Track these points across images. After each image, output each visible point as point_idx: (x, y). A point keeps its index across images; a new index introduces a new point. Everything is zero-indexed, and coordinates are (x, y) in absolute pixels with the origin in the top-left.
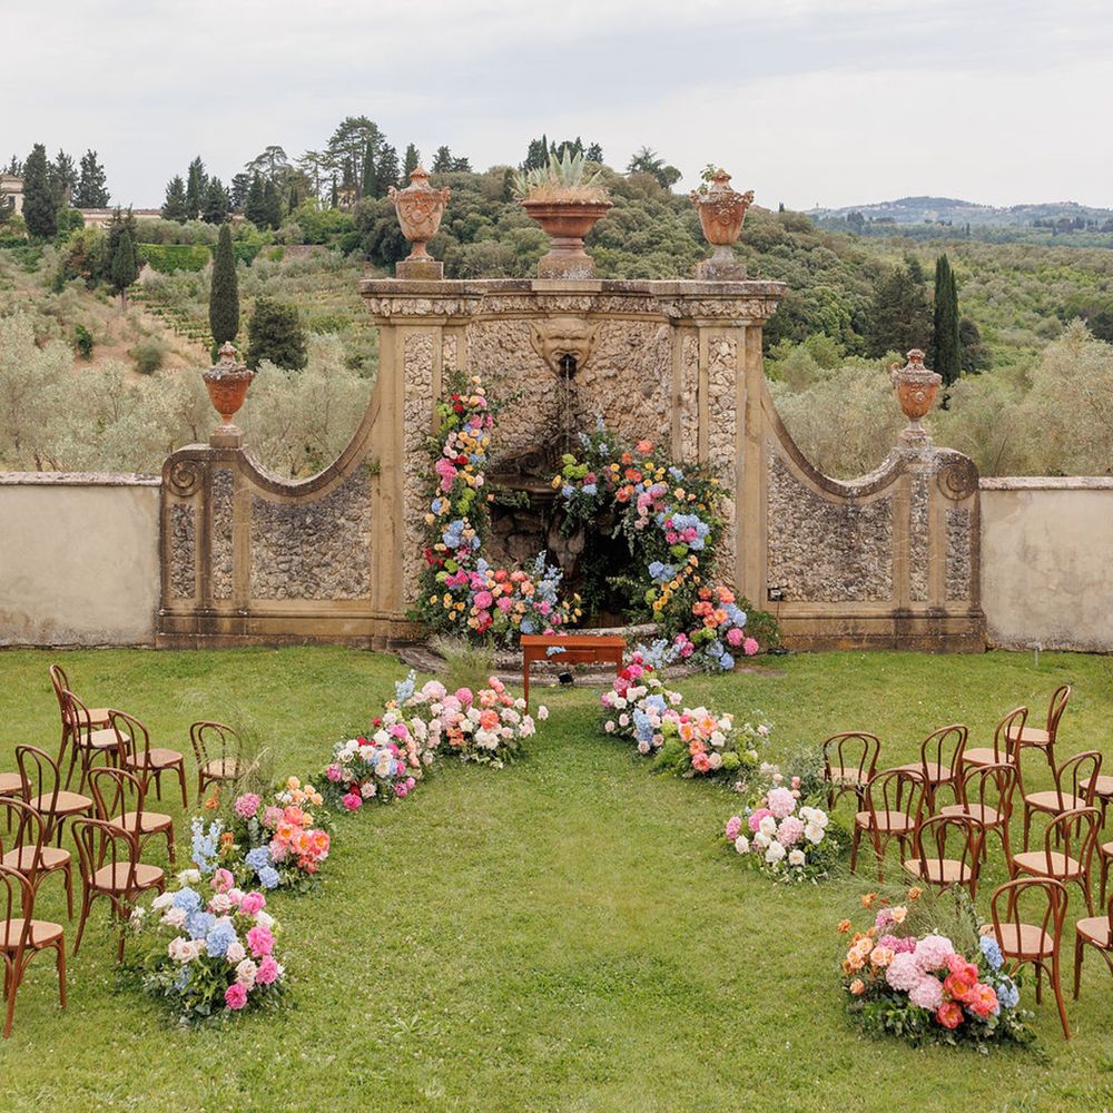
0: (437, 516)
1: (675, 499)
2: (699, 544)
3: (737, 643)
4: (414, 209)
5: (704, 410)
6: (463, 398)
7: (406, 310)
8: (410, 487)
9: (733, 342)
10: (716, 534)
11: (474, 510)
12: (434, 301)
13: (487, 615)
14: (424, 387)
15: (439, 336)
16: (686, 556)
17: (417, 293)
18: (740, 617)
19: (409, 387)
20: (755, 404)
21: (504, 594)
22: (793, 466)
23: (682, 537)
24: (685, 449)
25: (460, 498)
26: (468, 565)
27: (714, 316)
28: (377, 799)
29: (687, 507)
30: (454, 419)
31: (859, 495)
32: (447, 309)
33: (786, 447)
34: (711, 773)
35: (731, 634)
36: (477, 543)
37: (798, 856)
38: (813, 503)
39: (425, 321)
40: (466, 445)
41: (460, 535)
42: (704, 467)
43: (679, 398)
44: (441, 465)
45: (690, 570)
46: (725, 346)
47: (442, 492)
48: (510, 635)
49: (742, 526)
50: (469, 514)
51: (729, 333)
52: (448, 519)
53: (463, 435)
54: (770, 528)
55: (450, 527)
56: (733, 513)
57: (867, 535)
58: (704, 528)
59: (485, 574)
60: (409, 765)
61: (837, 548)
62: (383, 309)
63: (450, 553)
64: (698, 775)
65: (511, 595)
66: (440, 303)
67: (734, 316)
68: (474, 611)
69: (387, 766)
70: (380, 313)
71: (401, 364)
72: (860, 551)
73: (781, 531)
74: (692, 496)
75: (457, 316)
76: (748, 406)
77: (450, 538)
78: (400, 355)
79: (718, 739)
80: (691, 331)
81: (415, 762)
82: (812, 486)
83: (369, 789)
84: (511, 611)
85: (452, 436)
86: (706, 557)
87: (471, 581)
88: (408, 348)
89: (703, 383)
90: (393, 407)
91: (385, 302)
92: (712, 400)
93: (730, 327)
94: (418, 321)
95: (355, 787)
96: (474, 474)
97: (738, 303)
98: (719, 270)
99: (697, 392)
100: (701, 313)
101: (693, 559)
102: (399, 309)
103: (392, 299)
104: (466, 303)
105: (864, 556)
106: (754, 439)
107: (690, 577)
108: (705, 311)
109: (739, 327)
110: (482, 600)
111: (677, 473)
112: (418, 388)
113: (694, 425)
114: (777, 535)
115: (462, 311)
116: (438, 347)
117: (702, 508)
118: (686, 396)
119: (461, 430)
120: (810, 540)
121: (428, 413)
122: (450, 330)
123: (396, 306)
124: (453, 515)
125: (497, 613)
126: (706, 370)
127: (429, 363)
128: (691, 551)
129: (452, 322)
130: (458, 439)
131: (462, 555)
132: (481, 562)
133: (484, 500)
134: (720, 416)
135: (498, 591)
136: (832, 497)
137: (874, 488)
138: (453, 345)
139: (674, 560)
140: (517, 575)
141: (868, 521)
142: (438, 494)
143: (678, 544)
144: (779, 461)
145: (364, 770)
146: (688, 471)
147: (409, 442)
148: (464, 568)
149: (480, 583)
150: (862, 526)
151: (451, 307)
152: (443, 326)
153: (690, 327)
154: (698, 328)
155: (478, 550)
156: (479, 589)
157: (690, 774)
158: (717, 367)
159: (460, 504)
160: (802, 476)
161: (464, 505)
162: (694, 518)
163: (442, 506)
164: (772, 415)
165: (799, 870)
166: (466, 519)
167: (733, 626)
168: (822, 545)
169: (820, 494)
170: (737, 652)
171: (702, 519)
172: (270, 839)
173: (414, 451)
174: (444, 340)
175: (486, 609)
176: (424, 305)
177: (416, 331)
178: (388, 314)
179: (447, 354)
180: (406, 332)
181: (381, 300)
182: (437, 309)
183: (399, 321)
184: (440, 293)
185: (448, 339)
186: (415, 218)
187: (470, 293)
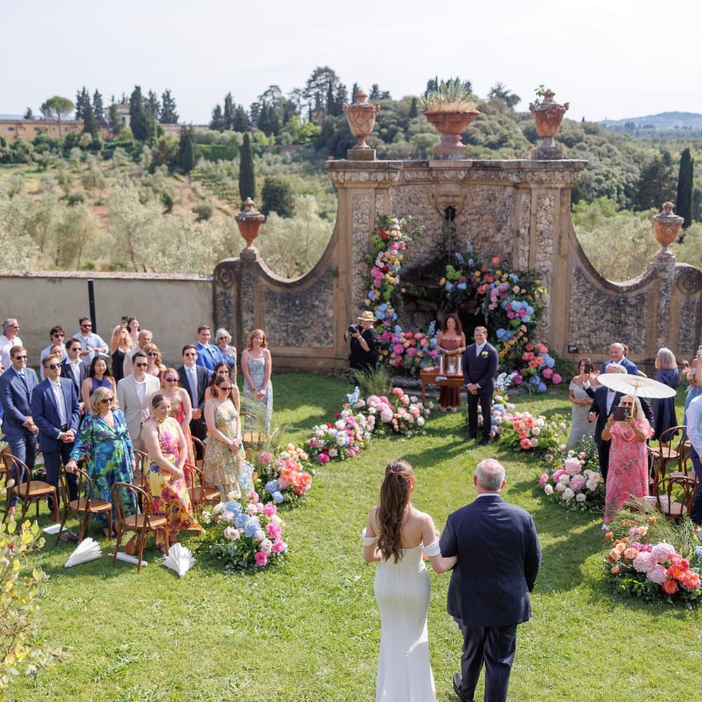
0: (372, 301)
1: (513, 293)
2: (527, 319)
3: (549, 377)
4: (358, 117)
5: (533, 239)
6: (387, 232)
7: (353, 179)
8: (356, 284)
9: (553, 198)
10: (538, 313)
11: (393, 297)
12: (370, 173)
13: (400, 358)
14: (364, 225)
15: (373, 194)
16: (520, 326)
17: (360, 169)
18: (551, 362)
19: (355, 225)
20: (565, 236)
21: (411, 346)
22: (587, 273)
23: (517, 315)
24: (521, 263)
25: (385, 291)
26: (390, 329)
27: (541, 182)
28: (338, 458)
29: (520, 297)
30: (382, 245)
31: (627, 291)
32: (378, 178)
33: (583, 262)
34: (531, 449)
35: (545, 371)
36: (395, 317)
37: (582, 497)
38: (599, 295)
39: (365, 186)
40: (389, 260)
41: (385, 312)
42: (532, 273)
43: (518, 232)
44: (374, 271)
45: (521, 334)
46: (548, 200)
47: (375, 287)
48: (413, 370)
49: (554, 310)
50: (390, 300)
51: (550, 191)
52: (378, 303)
53: (387, 254)
54: (571, 311)
55: (380, 307)
56: (549, 300)
57: (631, 315)
58: (531, 310)
59: (400, 335)
60: (356, 439)
61: (612, 322)
62: (340, 178)
64: (523, 450)
65: (415, 346)
66: (374, 174)
67: (554, 182)
68: (393, 355)
69: (344, 439)
70: (337, 181)
71: (350, 211)
72: (626, 324)
73: (577, 312)
74: (523, 291)
75: (384, 182)
76: (560, 237)
77: (380, 313)
78: (350, 206)
79: (536, 430)
80: (527, 191)
81: (360, 438)
82: (599, 285)
83: (333, 452)
84: (415, 356)
85: (381, 254)
86: (531, 327)
87: (391, 339)
88: (355, 202)
89: (533, 223)
90: (346, 237)
91: (341, 174)
92: (538, 233)
93: (551, 188)
94: (360, 186)
95: (325, 451)
96: (394, 276)
97: (557, 173)
98: (545, 153)
99: (529, 228)
100: (532, 180)
101: (524, 328)
102: (349, 178)
103: (345, 172)
104: (389, 174)
105: (628, 328)
106: (563, 257)
107: (521, 339)
108: (536, 179)
109: (556, 188)
110: (398, 349)
111: (515, 277)
112: (361, 226)
113: (527, 248)
114: (575, 314)
115: (387, 179)
116: (373, 201)
117: (530, 297)
118: (522, 231)
119: (386, 250)
120: (595, 317)
121: (367, 240)
122: (379, 191)
123: (348, 176)
124: (381, 300)
125: (406, 357)
126: (535, 215)
127: (367, 210)
128: (522, 323)
129: (381, 186)
130: (384, 256)
131: (386, 323)
132: (398, 328)
133: (399, 292)
134: (543, 243)
135: (407, 344)
136: (610, 292)
137: (637, 287)
138: (382, 200)
139: (512, 328)
140: (419, 335)
141: (631, 306)
142: (372, 287)
143: (515, 318)
144: (579, 270)
145: (331, 442)
146: (522, 275)
147: (355, 257)
148: (388, 331)
149: (397, 339)
150: (628, 309)
151: (380, 176)
152: (376, 189)
153: (526, 189)
154: (530, 189)
155: (396, 321)
156: (396, 343)
157: (519, 449)
158: (542, 213)
159: (385, 294)
160: (592, 280)
161: (387, 295)
162: (525, 303)
163: (375, 295)
164: (575, 243)
165: (582, 504)
166: (389, 303)
167: (546, 367)
168: (602, 321)
169: (602, 290)
170: (549, 382)
171: (530, 304)
172: (278, 477)
173: (358, 263)
174: (376, 197)
175: (401, 354)
176: (364, 175)
177: (360, 191)
178: (342, 182)
179: (378, 205)
180: (354, 192)
181: (338, 172)
182: (372, 178)
183: (349, 186)
184: (373, 168)
185: (379, 196)
186: (359, 122)
187: (392, 168)
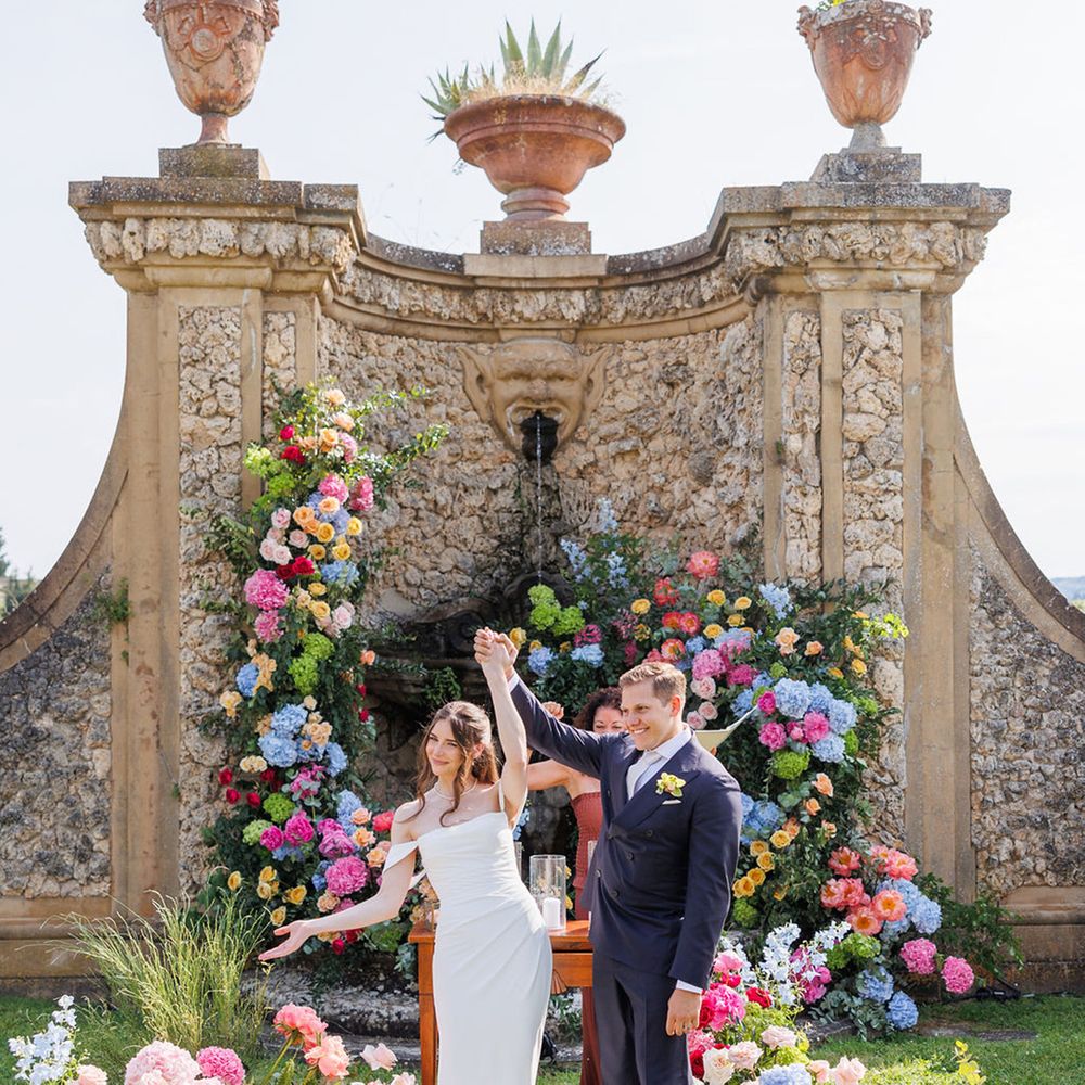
0: (247, 699)
2: (833, 749)
3: (925, 971)
4: (195, 29)
5: (833, 469)
6: (304, 441)
7: (178, 247)
8: (194, 643)
9: (896, 322)
11: (329, 679)
12: (242, 223)
14: (222, 421)
15: (256, 311)
16: (807, 775)
17: (201, 204)
18: (928, 912)
19: (188, 423)
20: (941, 462)
23: (796, 733)
24: (796, 557)
25: (298, 651)
26: (315, 803)
29: (804, 669)
30: (284, 483)
32: (270, 245)
35: (908, 949)
36: (339, 761)
39: (222, 276)
40: (313, 540)
41: (298, 736)
42: (835, 590)
43: (779, 449)
44: (256, 582)
45: (814, 806)
46: (878, 330)
47: (259, 648)
50: (319, 691)
51: (886, 300)
52: (270, 702)
53: (304, 514)
55: (276, 719)
58: (844, 715)
62: (127, 242)
63: (275, 777)
66: (254, 228)
67: (897, 262)
68: (325, 902)
70: (121, 257)
71: (170, 371)
74: (814, 647)
75: (296, 266)
76: (926, 462)
77: (276, 742)
78: (168, 350)
80: (804, 302)
85: (280, 518)
87: (319, 839)
88: (186, 336)
89: (831, 413)
90: (154, 470)
91: (132, 225)
92: (851, 448)
93: (888, 287)
94: (208, 276)
96: (329, 601)
97: (909, 229)
99: (819, 432)
100: (824, 255)
101: (823, 783)
102: (162, 244)
103: (147, 219)
104: (311, 234)
106: (939, 537)
108: (835, 250)
110: (342, 876)
111: (778, 598)
112: (209, 423)
113: (812, 505)
115: (305, 253)
116: (254, 336)
117: (838, 672)
118: (794, 444)
119: (299, 502)
121: (232, 478)
122: (279, 302)
123: (156, 233)
124: (282, 692)
126: (837, 384)
127: (234, 367)
128: (816, 764)
129: (286, 282)
130: (294, 526)
131: (304, 781)
132: (347, 799)
133: (352, 658)
134: (869, 483)
135: (379, 855)
138: (289, 335)
139: (779, 785)
142: (250, 650)
143: (787, 747)
147: (188, 542)
148: (308, 810)
149: (341, 839)
151: (279, 238)
152: (265, 291)
153: (800, 293)
154: (817, 294)
155: (341, 774)
156: (338, 853)
158: (861, 375)
159: (295, 666)
161: (304, 669)
163: (259, 672)
166: (311, 702)
167: (912, 933)
171: (838, 696)
173: (200, 563)
174: (266, 323)
175: (354, 896)
176: (218, 232)
177: (205, 298)
178: (138, 256)
179: (275, 352)
180: (183, 301)
181: (119, 222)
182: (248, 244)
183: (164, 275)
184: (250, 204)
185: (278, 321)
186: (198, 47)
187: (321, 210)
